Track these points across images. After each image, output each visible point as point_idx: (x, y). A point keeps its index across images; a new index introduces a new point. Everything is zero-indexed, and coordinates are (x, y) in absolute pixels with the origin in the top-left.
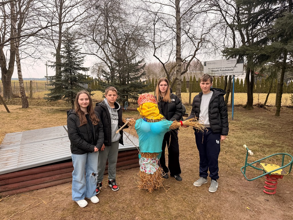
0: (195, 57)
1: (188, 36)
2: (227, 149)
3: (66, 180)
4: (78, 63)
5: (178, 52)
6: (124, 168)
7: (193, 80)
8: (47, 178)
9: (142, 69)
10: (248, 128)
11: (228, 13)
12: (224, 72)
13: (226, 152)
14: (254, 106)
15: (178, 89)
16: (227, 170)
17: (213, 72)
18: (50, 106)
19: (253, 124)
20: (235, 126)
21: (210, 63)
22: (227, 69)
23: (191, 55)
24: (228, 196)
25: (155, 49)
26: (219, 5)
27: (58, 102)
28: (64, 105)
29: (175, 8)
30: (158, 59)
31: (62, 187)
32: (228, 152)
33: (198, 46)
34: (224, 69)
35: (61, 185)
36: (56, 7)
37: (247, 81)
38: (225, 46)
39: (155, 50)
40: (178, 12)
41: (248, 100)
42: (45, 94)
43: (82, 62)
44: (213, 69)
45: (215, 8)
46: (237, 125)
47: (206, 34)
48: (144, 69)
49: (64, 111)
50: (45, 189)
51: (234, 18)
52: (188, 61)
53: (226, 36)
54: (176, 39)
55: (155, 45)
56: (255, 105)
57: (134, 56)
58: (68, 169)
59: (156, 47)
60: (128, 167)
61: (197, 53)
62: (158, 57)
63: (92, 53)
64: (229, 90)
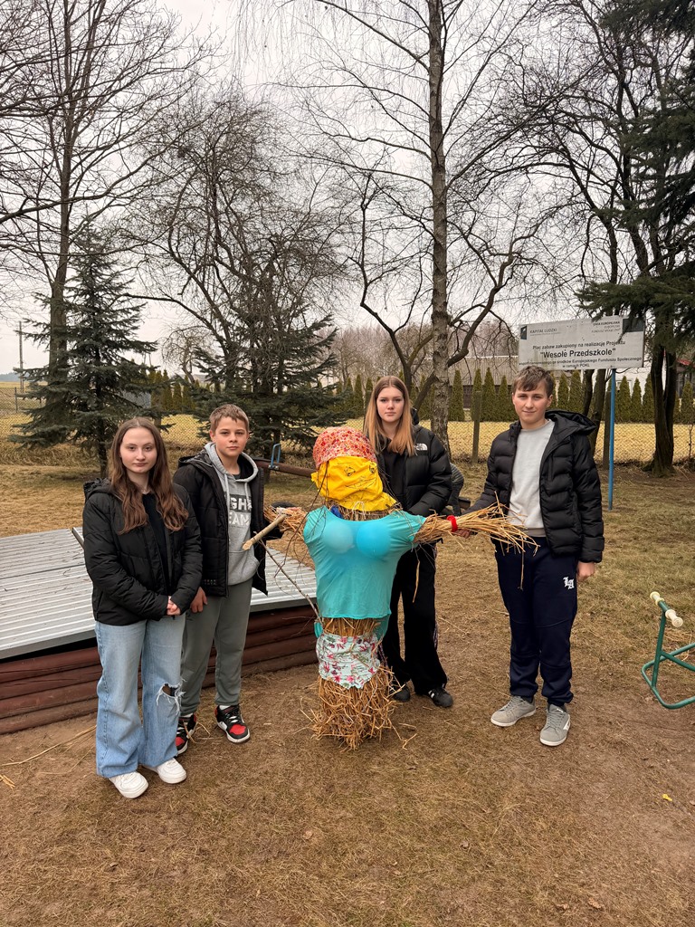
0: (493, 309)
1: (470, 246)
2: (595, 603)
3: (77, 706)
4: (122, 328)
5: (439, 296)
6: (265, 665)
7: (483, 383)
8: (17, 703)
9: (324, 348)
10: (659, 535)
11: (594, 174)
12: (585, 358)
13: (592, 613)
14: (675, 464)
15: (439, 410)
16: (598, 671)
17: (549, 359)
18: (30, 462)
19: (675, 524)
20: (620, 527)
21: (540, 329)
22: (592, 349)
23: (480, 305)
24: (600, 758)
25: (367, 285)
26: (565, 149)
27: (54, 451)
28: (73, 460)
29: (428, 157)
30: (375, 315)
31: (63, 729)
32: (599, 612)
33: (501, 276)
34: (584, 349)
35: (61, 723)
36: (53, 148)
37: (654, 387)
38: (584, 276)
39: (366, 289)
40: (438, 167)
41: (658, 445)
42: (14, 426)
43: (135, 325)
44: (548, 350)
45: (553, 157)
46: (625, 527)
47: (525, 238)
48: (329, 348)
49: (74, 478)
50: (8, 737)
51: (613, 188)
52: (471, 324)
53: (587, 245)
54: (432, 252)
55: (367, 274)
56: (681, 463)
57: (298, 308)
58: (83, 672)
59: (369, 279)
60: (281, 663)
61: (496, 297)
62: (375, 311)
63: (166, 297)
64: (597, 415)
